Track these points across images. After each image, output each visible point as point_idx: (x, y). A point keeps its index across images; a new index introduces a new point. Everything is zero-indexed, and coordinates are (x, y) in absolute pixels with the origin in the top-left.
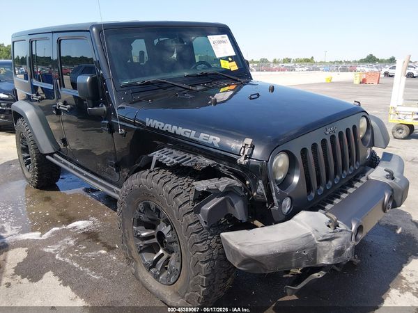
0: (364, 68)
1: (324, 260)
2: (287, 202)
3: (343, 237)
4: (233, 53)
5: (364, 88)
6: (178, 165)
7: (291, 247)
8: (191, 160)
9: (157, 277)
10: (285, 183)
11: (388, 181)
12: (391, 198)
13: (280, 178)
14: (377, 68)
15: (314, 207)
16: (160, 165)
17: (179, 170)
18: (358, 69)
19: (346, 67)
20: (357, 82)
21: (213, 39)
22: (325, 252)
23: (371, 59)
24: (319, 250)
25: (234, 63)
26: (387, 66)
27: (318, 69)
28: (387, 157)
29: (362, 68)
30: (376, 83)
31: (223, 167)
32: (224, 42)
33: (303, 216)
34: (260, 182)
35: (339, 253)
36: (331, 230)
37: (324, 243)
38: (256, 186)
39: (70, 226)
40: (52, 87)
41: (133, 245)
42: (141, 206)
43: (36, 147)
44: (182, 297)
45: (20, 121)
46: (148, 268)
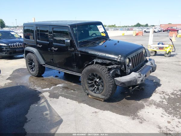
0: (136, 29)
1: (139, 83)
2: (129, 70)
3: (143, 77)
4: (104, 31)
5: (137, 38)
6: (102, 63)
7: (132, 80)
8: (105, 61)
9: (95, 93)
10: (128, 66)
11: (151, 65)
12: (152, 69)
13: (127, 64)
14: (141, 29)
15: (135, 71)
16: (97, 63)
17: (102, 64)
18: (134, 29)
19: (129, 28)
20: (134, 35)
21: (98, 27)
22: (139, 81)
23: (138, 25)
24: (137, 80)
25: (104, 34)
26: (145, 28)
27: (118, 30)
28: (150, 60)
29: (135, 29)
30: (141, 35)
31: (113, 62)
32: (101, 27)
33: (133, 73)
35: (142, 80)
36: (140, 76)
37: (138, 79)
38: (122, 67)
39: (57, 86)
40: (48, 42)
41: (87, 85)
42: (90, 74)
43: (38, 62)
44: (104, 96)
45: (29, 54)
46: (92, 91)
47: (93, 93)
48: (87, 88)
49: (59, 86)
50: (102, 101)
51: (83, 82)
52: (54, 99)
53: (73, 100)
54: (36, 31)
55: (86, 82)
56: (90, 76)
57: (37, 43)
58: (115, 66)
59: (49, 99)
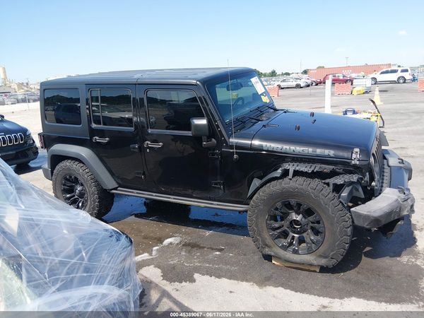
1: (406, 212)
6: (312, 171)
7: (393, 208)
9: (295, 252)
11: (402, 165)
16: (297, 173)
17: (313, 175)
22: (406, 208)
24: (403, 207)
33: (388, 190)
34: (367, 174)
35: (412, 206)
36: (403, 195)
37: (405, 203)
39: (165, 243)
40: (132, 129)
41: (267, 235)
42: (279, 205)
43: (98, 184)
44: (326, 257)
45: (67, 163)
46: (285, 248)
47: (289, 255)
48: (269, 241)
49: (171, 243)
50: (315, 271)
51: (257, 226)
52: (184, 284)
53: (237, 279)
54: (87, 100)
55: (264, 225)
56: (277, 209)
57: (93, 132)
58: (355, 178)
59: (169, 287)
